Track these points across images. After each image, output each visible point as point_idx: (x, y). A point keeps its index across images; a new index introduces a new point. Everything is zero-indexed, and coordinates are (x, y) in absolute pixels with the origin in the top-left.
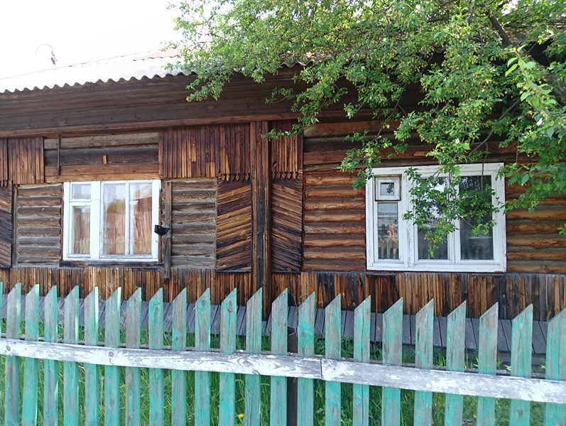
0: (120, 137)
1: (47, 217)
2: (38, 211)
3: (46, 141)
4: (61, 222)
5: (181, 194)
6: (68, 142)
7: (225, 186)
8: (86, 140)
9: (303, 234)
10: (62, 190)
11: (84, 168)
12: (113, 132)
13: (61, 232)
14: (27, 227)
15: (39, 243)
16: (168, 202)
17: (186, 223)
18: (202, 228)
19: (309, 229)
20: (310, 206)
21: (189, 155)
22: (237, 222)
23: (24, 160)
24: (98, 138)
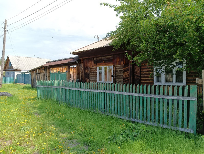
0: (106, 57)
1: (95, 74)
2: (93, 73)
3: (94, 58)
4: (97, 75)
5: (117, 68)
6: (98, 58)
7: (125, 67)
8: (100, 58)
9: (140, 77)
10: (97, 68)
11: (100, 64)
12: (105, 56)
13: (97, 77)
14: (91, 76)
15: (93, 79)
16: (115, 70)
17: (118, 74)
18: (121, 76)
19: (142, 76)
20: (142, 70)
21: (118, 60)
22: (127, 74)
23: (90, 62)
24: (102, 57)
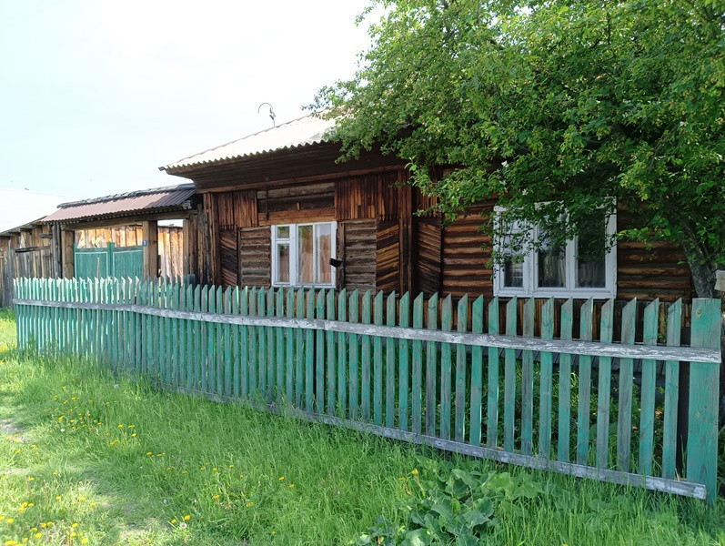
0: (308, 187)
1: (261, 252)
2: (254, 248)
3: (259, 193)
4: (270, 256)
5: (351, 233)
6: (274, 193)
7: (382, 226)
8: (285, 191)
9: (442, 265)
10: (270, 232)
11: (284, 213)
12: (303, 184)
13: (270, 265)
14: (247, 261)
15: (256, 273)
16: (342, 239)
17: (355, 257)
18: (367, 261)
19: (448, 261)
20: (449, 240)
21: (356, 200)
22: (391, 254)
23: (244, 207)
24: (293, 189)
